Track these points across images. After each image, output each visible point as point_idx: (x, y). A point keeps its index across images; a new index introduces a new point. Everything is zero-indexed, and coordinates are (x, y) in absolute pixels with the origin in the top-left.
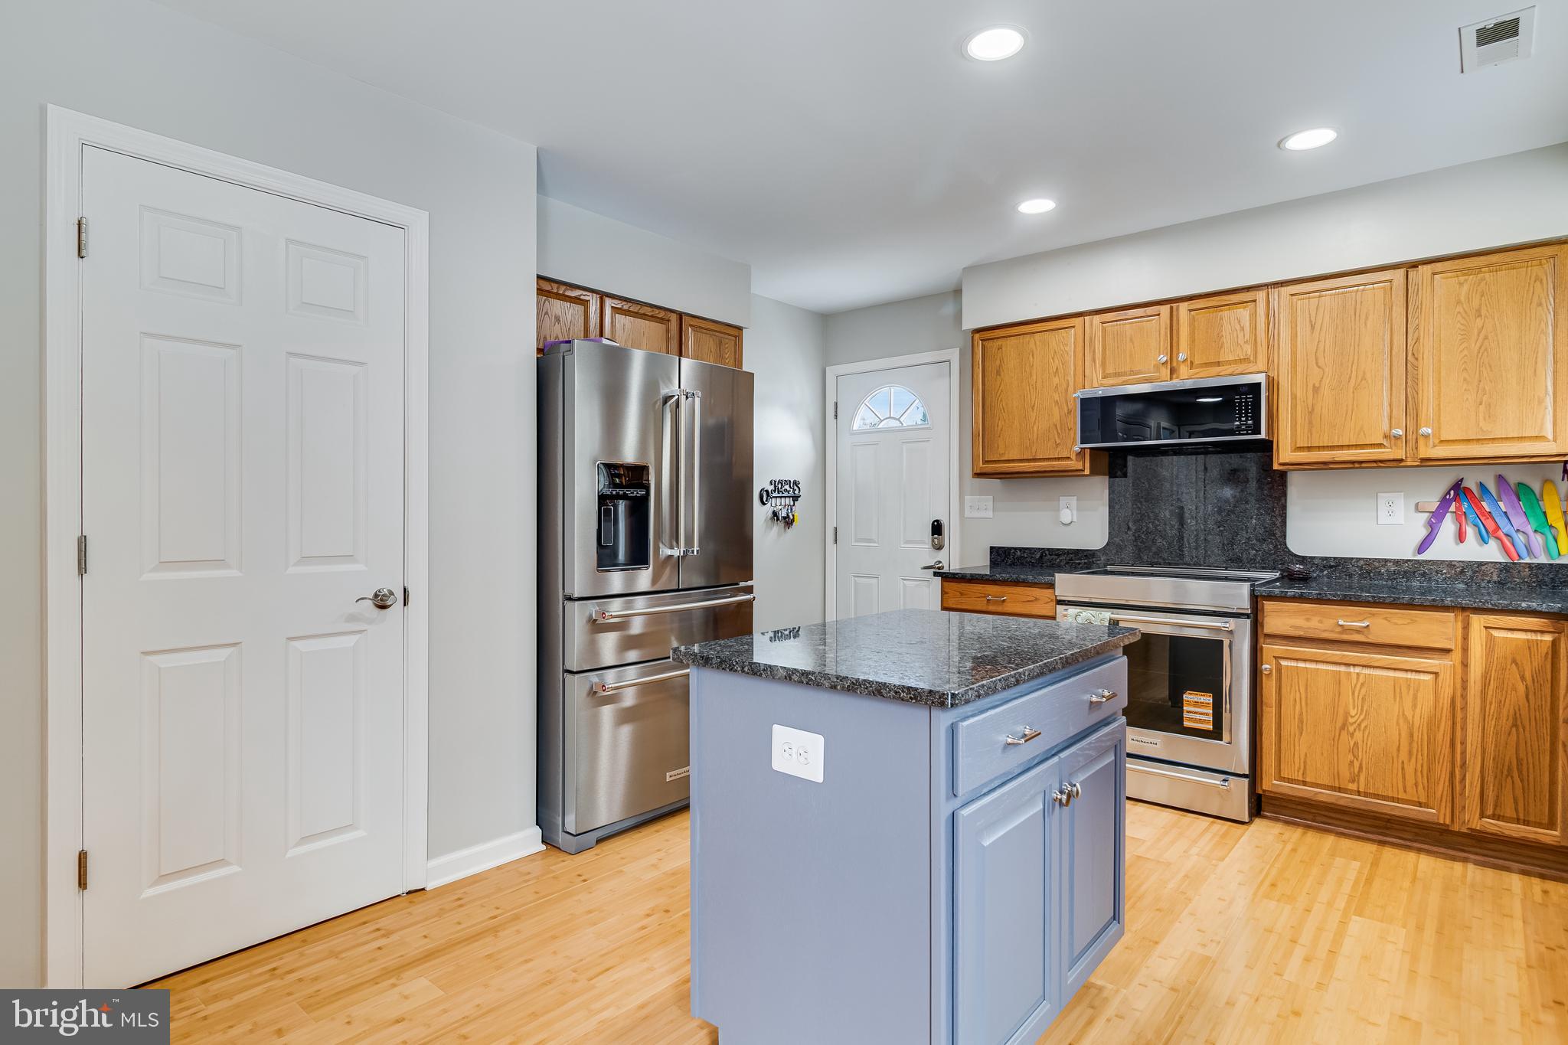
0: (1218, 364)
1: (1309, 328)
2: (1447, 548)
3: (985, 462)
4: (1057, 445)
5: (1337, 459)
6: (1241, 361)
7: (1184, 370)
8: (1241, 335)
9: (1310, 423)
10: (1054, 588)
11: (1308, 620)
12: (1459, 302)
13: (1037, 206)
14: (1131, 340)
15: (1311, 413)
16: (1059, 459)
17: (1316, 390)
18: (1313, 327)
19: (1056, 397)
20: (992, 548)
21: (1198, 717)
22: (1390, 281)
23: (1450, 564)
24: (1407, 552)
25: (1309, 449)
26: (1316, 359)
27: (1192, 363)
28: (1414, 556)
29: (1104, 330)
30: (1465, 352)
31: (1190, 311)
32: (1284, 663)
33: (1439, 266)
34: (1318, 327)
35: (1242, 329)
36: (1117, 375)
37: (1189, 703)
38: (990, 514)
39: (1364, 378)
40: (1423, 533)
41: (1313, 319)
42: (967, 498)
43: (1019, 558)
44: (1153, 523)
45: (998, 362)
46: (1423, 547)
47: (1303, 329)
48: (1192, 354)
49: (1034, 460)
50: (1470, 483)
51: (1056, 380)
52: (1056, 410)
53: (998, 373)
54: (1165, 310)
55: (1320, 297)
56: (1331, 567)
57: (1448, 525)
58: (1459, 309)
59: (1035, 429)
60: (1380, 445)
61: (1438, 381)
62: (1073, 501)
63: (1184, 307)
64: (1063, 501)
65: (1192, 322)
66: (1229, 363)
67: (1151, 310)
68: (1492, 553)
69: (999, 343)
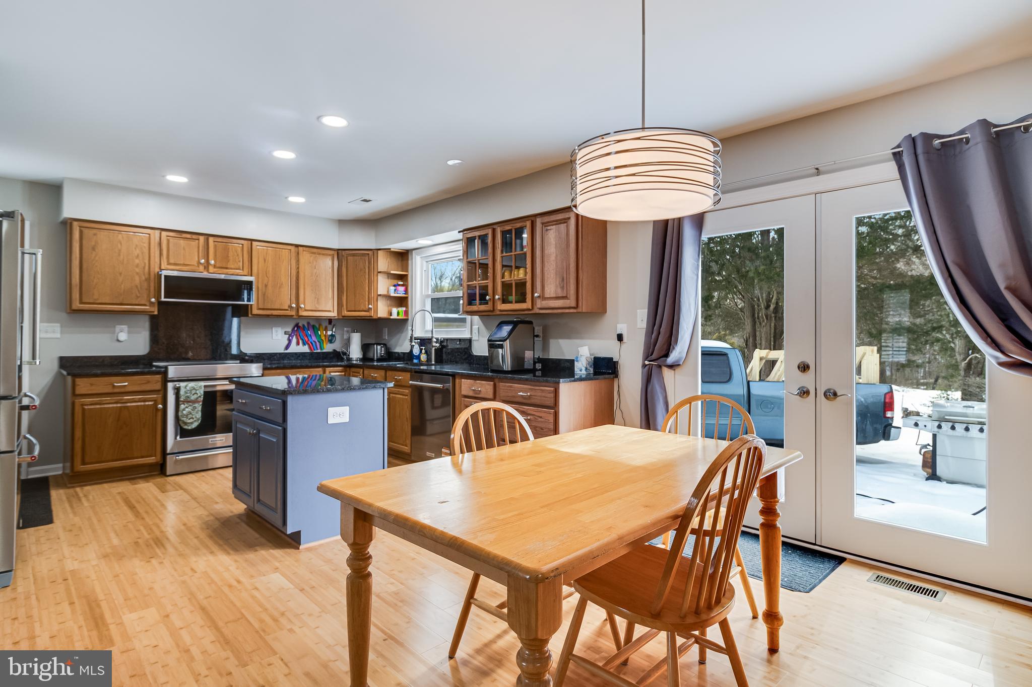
0: (227, 269)
1: (263, 261)
2: (295, 348)
3: (81, 302)
4: (138, 297)
5: (274, 314)
6: (237, 269)
7: (211, 269)
8: (237, 258)
9: (264, 299)
12: (310, 263)
13: (177, 179)
14: (184, 249)
15: (263, 295)
16: (139, 305)
17: (266, 286)
18: (265, 261)
19: (137, 270)
20: (62, 357)
22: (290, 250)
23: (296, 354)
24: (280, 349)
25: (263, 309)
26: (266, 274)
27: (215, 266)
28: (284, 350)
29: (168, 241)
30: (312, 280)
31: (214, 241)
33: (304, 248)
34: (267, 261)
35: (238, 255)
36: (175, 264)
38: (59, 335)
39: (282, 284)
40: (286, 342)
45: (93, 243)
46: (287, 347)
47: (261, 260)
48: (215, 262)
49: (121, 305)
50: (300, 325)
51: (137, 261)
52: (137, 278)
53: (94, 249)
54: (202, 238)
57: (294, 340)
58: (310, 265)
59: (121, 286)
60: (287, 310)
61: (304, 289)
62: (125, 327)
63: (211, 239)
64: (118, 328)
65: (215, 247)
66: (232, 269)
67: (194, 237)
68: (305, 349)
69: (95, 231)
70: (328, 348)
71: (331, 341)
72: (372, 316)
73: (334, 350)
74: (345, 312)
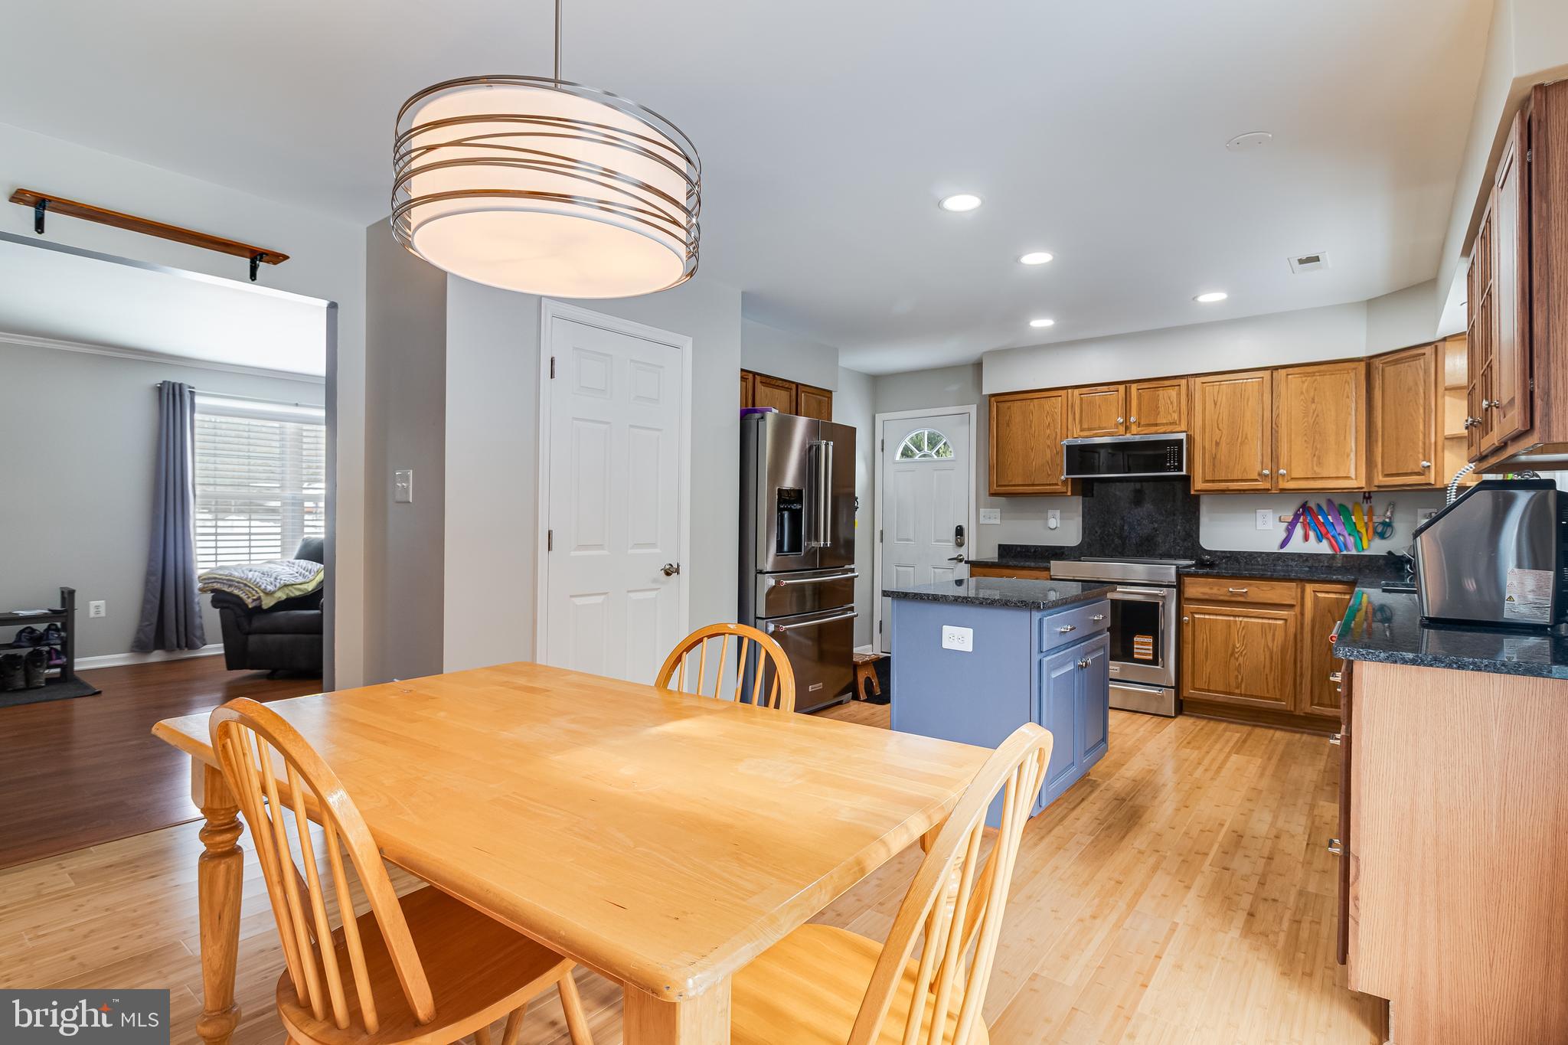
0: (1156, 425)
1: (1213, 405)
2: (1298, 545)
3: (998, 485)
4: (1049, 475)
5: (1231, 488)
6: (1171, 424)
7: (1134, 429)
8: (1171, 407)
9: (1214, 465)
10: (1050, 571)
11: (1211, 589)
12: (1302, 393)
13: (1042, 323)
14: (1099, 407)
15: (1214, 459)
16: (1050, 485)
17: (1217, 444)
18: (1215, 404)
19: (1049, 443)
20: (1000, 546)
21: (1143, 651)
22: (1262, 378)
23: (1300, 555)
24: (1274, 548)
25: (1213, 481)
26: (1218, 424)
27: (1139, 423)
28: (1279, 549)
29: (1081, 399)
30: (1306, 424)
31: (1138, 389)
32: (1197, 616)
33: (1290, 370)
34: (1218, 404)
35: (1172, 403)
36: (1090, 429)
37: (1138, 643)
38: (998, 521)
39: (1246, 438)
40: (1284, 535)
41: (1216, 399)
42: (982, 510)
43: (1019, 552)
44: (1112, 528)
45: (1007, 418)
46: (1284, 544)
47: (1209, 405)
48: (1139, 418)
49: (1033, 485)
50: (1312, 504)
51: (1049, 432)
52: (1048, 452)
53: (1008, 425)
54: (1122, 388)
55: (1220, 385)
56: (1228, 557)
57: (1299, 531)
58: (1302, 397)
59: (1034, 463)
60: (1256, 480)
61: (1290, 441)
62: (1058, 513)
63: (1134, 387)
64: (1050, 513)
65: (1139, 397)
66: (1163, 424)
67: (1112, 388)
68: (1324, 548)
69: (1009, 404)
70: (1377, 548)
71: (1382, 536)
72: (1430, 484)
73: (1390, 553)
74: (1381, 478)
